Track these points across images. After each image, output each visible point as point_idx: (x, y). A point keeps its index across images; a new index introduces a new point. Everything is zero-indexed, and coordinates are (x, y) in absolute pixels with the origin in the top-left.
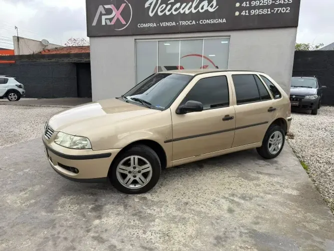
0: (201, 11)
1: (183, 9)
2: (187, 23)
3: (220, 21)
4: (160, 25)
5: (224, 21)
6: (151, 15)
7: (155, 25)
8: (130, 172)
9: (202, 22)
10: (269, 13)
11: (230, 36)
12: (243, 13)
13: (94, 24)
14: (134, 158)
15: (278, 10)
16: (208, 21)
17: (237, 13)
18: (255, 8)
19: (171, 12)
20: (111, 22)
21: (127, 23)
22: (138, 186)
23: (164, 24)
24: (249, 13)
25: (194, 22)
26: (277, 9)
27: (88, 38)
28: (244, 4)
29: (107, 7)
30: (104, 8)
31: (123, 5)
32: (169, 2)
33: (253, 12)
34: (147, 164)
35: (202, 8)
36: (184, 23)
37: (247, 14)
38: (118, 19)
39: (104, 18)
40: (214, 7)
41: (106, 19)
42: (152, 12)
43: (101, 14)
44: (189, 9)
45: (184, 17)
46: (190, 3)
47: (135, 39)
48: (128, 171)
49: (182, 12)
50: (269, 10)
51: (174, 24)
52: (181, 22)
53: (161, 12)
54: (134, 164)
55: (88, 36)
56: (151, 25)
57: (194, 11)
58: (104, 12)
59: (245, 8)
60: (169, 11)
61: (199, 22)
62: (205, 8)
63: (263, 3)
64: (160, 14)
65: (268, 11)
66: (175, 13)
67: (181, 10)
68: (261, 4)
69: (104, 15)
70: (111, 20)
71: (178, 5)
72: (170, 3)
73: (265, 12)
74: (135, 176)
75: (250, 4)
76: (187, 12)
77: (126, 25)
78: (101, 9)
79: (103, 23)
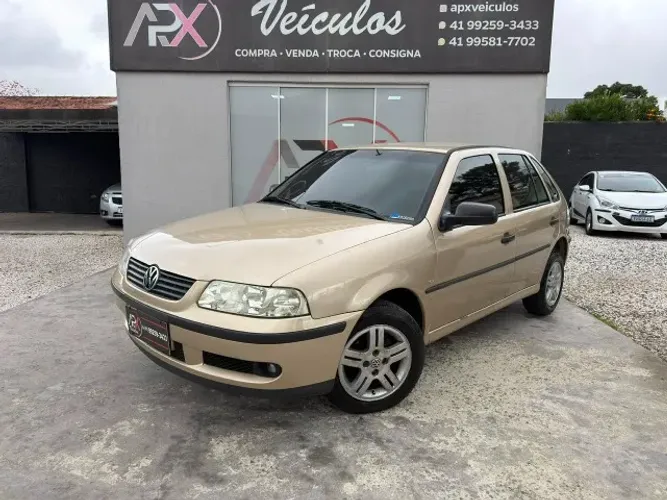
0: (372, 32)
1: (334, 25)
2: (343, 53)
3: (410, 54)
4: (285, 54)
5: (418, 54)
6: (266, 32)
7: (274, 53)
8: (366, 364)
9: (373, 53)
10: (500, 44)
11: (428, 85)
12: (453, 42)
13: (129, 41)
14: (377, 331)
15: (515, 41)
16: (385, 53)
17: (442, 42)
18: (474, 33)
19: (308, 29)
20: (170, 42)
21: (210, 46)
22: (380, 394)
23: (294, 53)
24: (464, 42)
25: (357, 53)
26: (512, 38)
27: (114, 73)
28: (454, 26)
29: (160, 7)
30: (154, 8)
31: (200, 7)
32: (305, 9)
33: (471, 41)
34: (401, 342)
35: (374, 26)
36: (337, 53)
37: (460, 44)
38: (188, 36)
39: (152, 30)
40: (397, 26)
41: (158, 34)
42: (267, 26)
43: (146, 23)
44: (346, 27)
45: (335, 40)
46: (350, 15)
47: (229, 82)
48: (364, 360)
49: (332, 31)
50: (499, 39)
51: (316, 53)
52: (330, 51)
53: (288, 27)
54: (377, 345)
55: (112, 69)
56: (266, 53)
57: (357, 31)
58: (152, 18)
59: (457, 34)
60: (304, 26)
61: (368, 54)
62: (380, 27)
63: (489, 26)
64: (285, 32)
65: (497, 42)
66: (317, 32)
67: (329, 26)
68: (484, 28)
69: (153, 24)
70: (170, 36)
71: (323, 16)
72: (307, 12)
73: (492, 42)
74: (375, 372)
75: (465, 25)
76: (343, 32)
77: (208, 49)
78: (145, 10)
79: (152, 42)
